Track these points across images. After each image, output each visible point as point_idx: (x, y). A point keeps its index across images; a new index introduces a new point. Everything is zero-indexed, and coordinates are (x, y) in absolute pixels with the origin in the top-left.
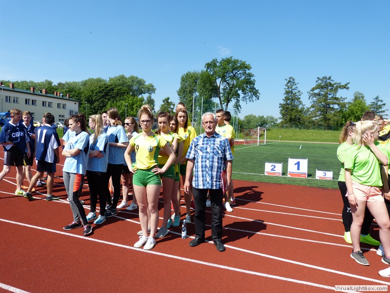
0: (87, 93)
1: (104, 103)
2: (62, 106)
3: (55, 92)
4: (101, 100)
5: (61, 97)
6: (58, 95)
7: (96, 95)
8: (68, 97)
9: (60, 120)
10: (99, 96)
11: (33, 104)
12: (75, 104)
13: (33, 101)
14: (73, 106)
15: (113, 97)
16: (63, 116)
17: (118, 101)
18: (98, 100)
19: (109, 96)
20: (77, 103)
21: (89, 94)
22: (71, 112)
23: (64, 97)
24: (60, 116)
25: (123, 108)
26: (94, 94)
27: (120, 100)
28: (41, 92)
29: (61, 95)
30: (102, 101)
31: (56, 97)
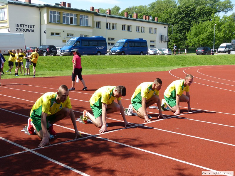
0: (164, 16)
1: (184, 26)
2: (153, 31)
3: (144, 17)
4: (181, 22)
5: (150, 21)
6: (147, 19)
7: (174, 17)
8: (156, 20)
9: (151, 46)
10: (178, 18)
11: (128, 30)
12: (165, 27)
13: (128, 26)
14: (163, 30)
15: (195, 18)
16: (153, 42)
17: (200, 22)
18: (177, 23)
19: (190, 17)
20: (167, 27)
21: (166, 17)
22: (161, 36)
23: (154, 21)
24: (151, 42)
25: (210, 30)
26: (173, 16)
27: (203, 21)
28: (131, 17)
29: (151, 18)
30: (182, 24)
31: (145, 20)
